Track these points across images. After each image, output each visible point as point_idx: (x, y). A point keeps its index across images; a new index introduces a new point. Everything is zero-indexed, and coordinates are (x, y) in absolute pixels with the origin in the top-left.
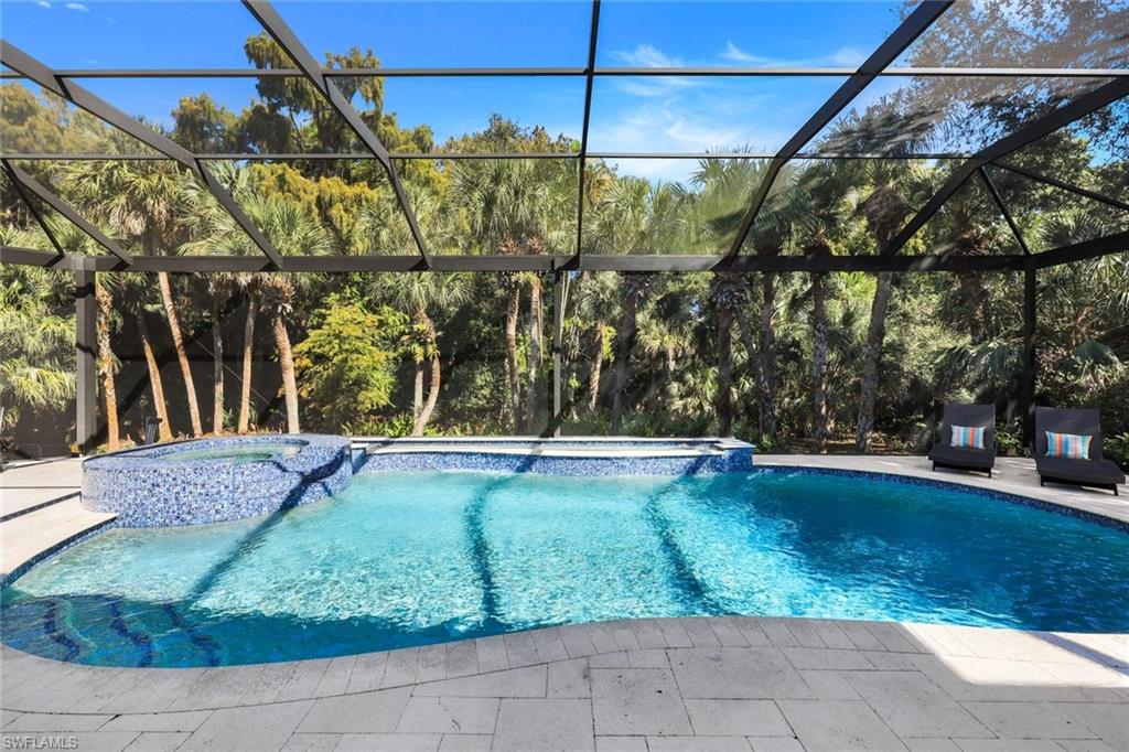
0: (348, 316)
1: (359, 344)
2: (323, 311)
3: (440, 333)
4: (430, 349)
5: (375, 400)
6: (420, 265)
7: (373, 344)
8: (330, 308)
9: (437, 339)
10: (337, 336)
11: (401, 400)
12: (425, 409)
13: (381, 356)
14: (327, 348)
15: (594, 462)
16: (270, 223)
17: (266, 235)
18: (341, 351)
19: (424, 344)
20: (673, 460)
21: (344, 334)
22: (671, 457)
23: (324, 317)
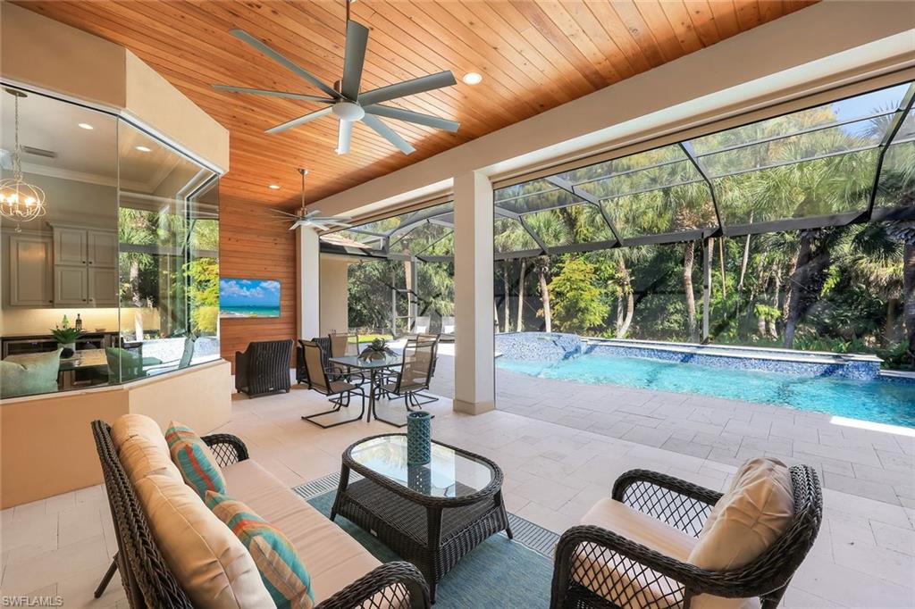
0: (575, 267)
1: (582, 284)
2: (561, 265)
3: (633, 278)
4: (626, 288)
5: (592, 321)
6: (617, 245)
7: (591, 284)
8: (564, 263)
9: (631, 281)
10: (568, 280)
11: (610, 321)
12: (624, 326)
13: (596, 291)
14: (562, 289)
15: (726, 359)
16: (539, 227)
17: (537, 233)
18: (571, 289)
19: (622, 285)
20: (794, 364)
21: (573, 279)
22: (792, 362)
23: (562, 268)
